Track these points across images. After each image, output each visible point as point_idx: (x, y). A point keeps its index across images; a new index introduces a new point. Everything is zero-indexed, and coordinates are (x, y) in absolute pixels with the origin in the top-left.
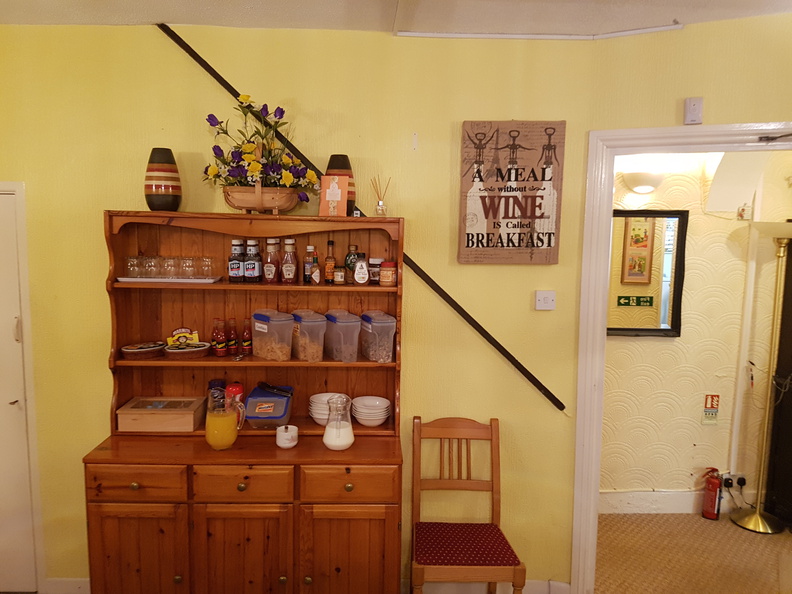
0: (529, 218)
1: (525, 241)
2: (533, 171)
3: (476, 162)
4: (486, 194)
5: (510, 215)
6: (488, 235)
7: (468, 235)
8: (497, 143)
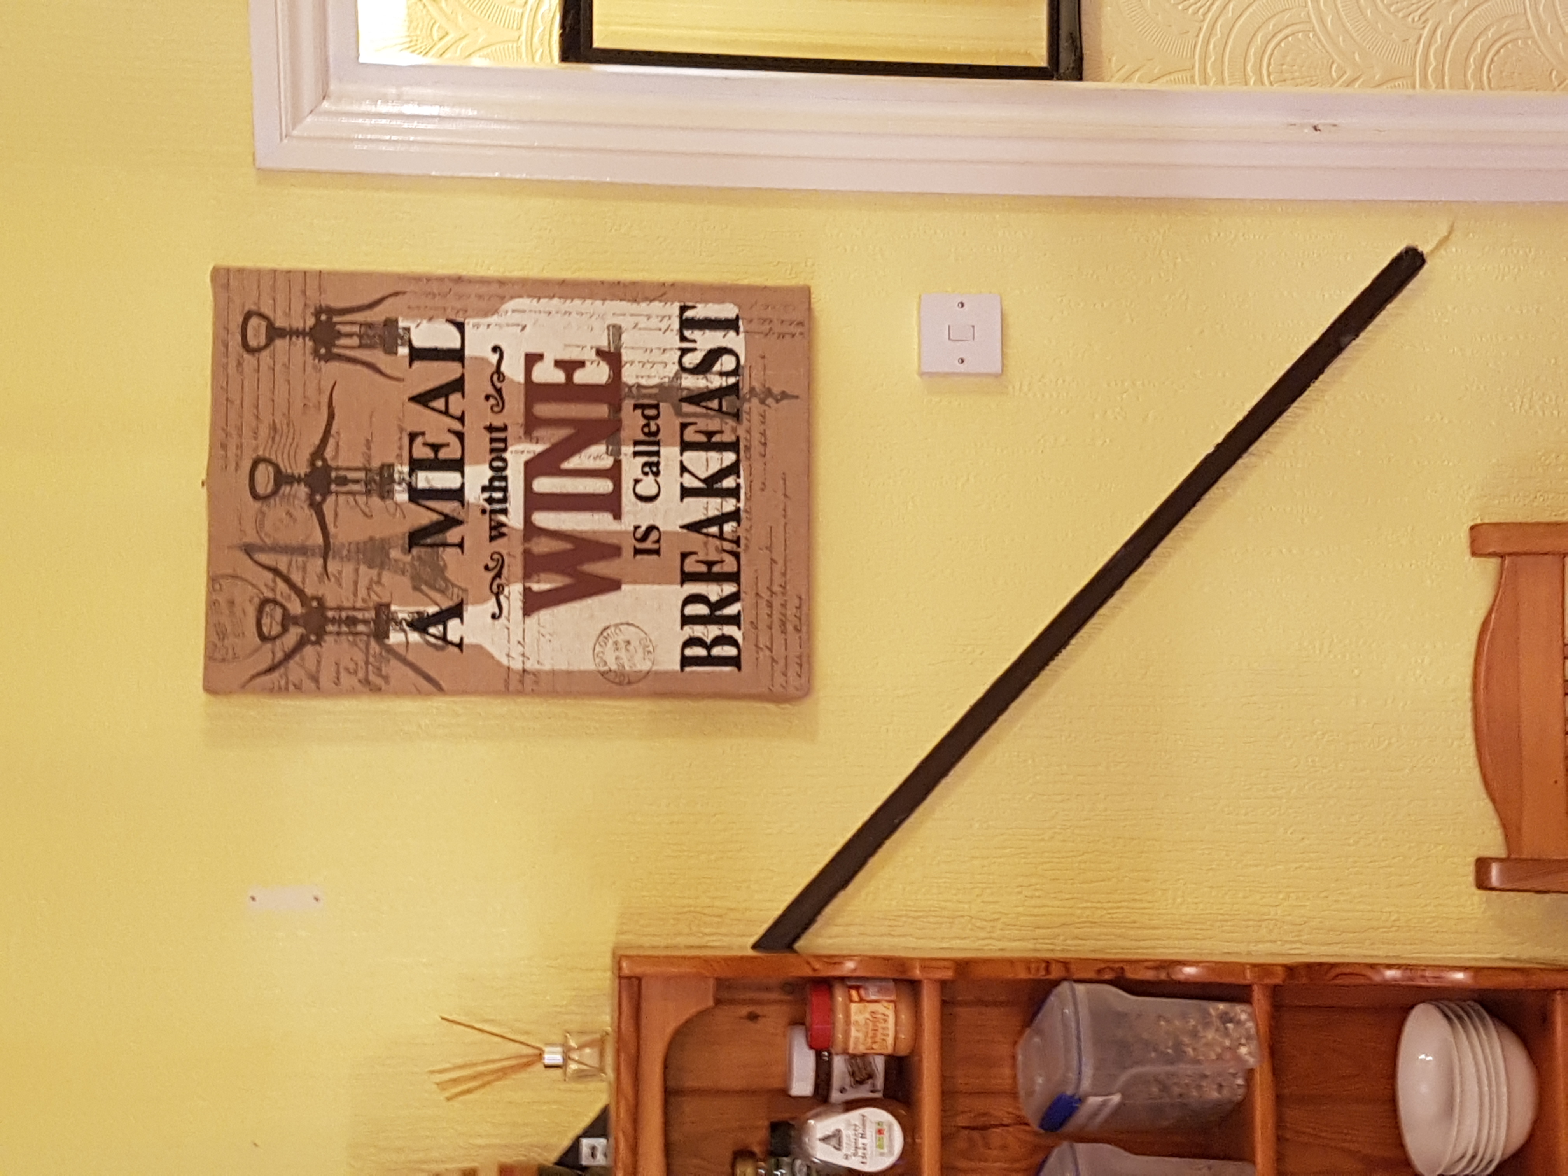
0: (617, 408)
1: (713, 425)
2: (423, 399)
3: (381, 635)
4: (514, 592)
5: (604, 486)
6: (687, 577)
7: (686, 661)
8: (303, 550)
